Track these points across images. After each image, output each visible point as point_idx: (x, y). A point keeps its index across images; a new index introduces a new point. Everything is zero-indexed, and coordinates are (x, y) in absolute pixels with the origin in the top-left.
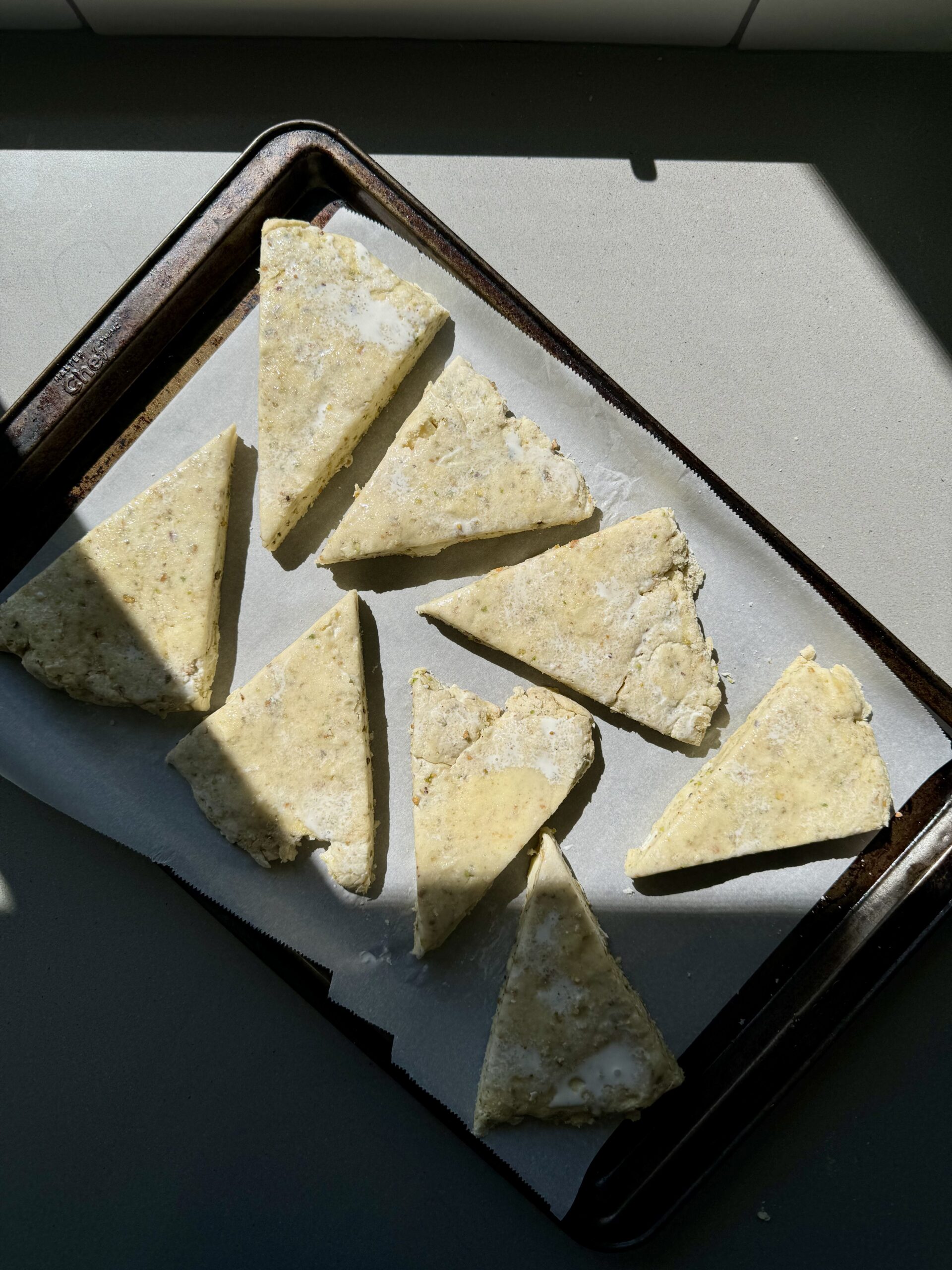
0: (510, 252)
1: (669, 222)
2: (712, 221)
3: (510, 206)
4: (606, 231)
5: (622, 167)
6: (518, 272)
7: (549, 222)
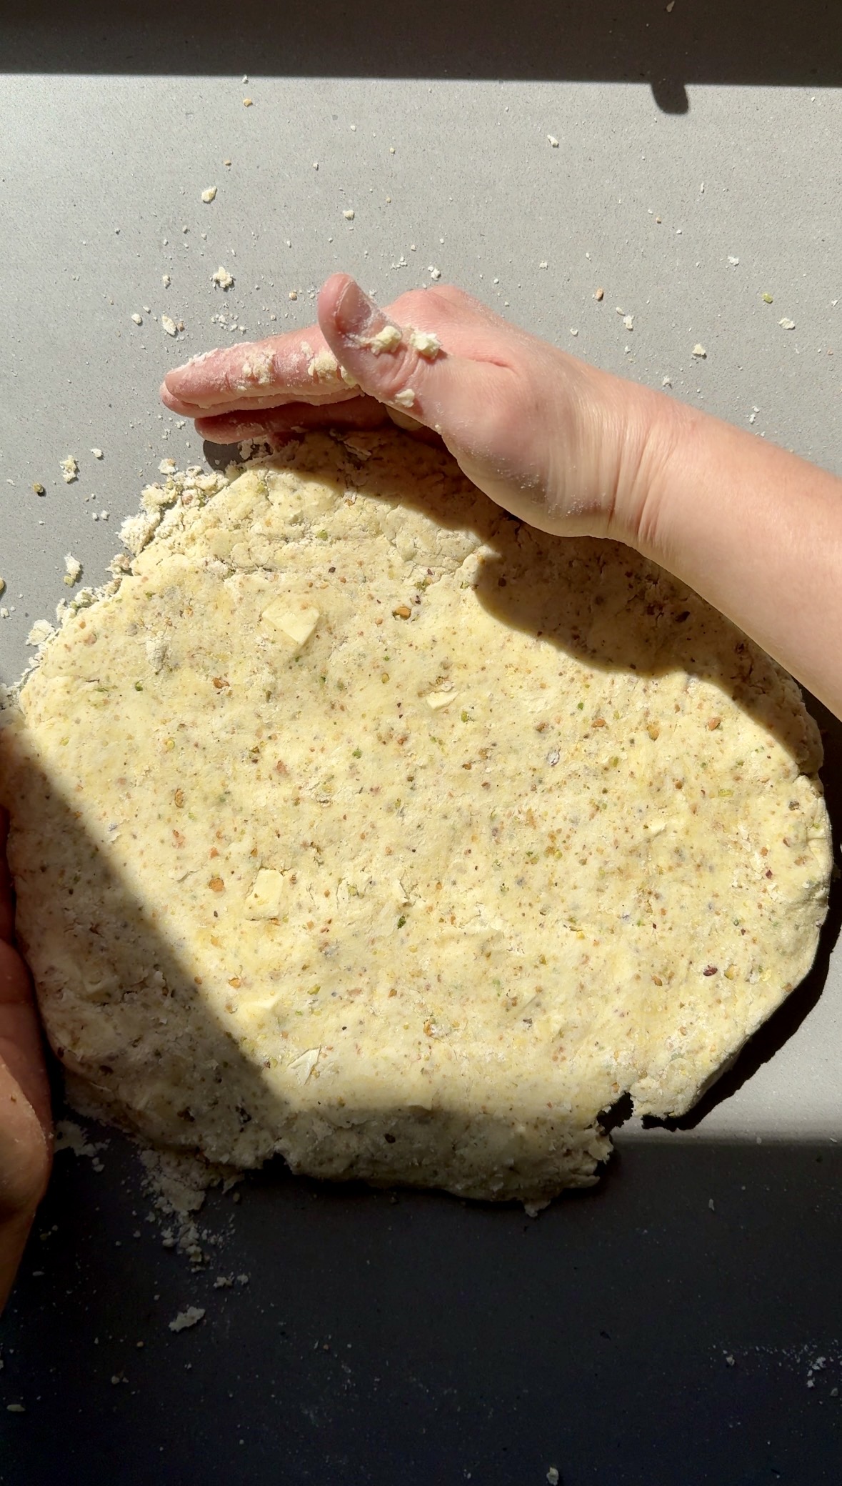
0: (474, 212)
1: (695, 169)
2: (754, 168)
3: (475, 148)
4: (607, 182)
5: (640, 94)
6: (485, 239)
7: (528, 170)
